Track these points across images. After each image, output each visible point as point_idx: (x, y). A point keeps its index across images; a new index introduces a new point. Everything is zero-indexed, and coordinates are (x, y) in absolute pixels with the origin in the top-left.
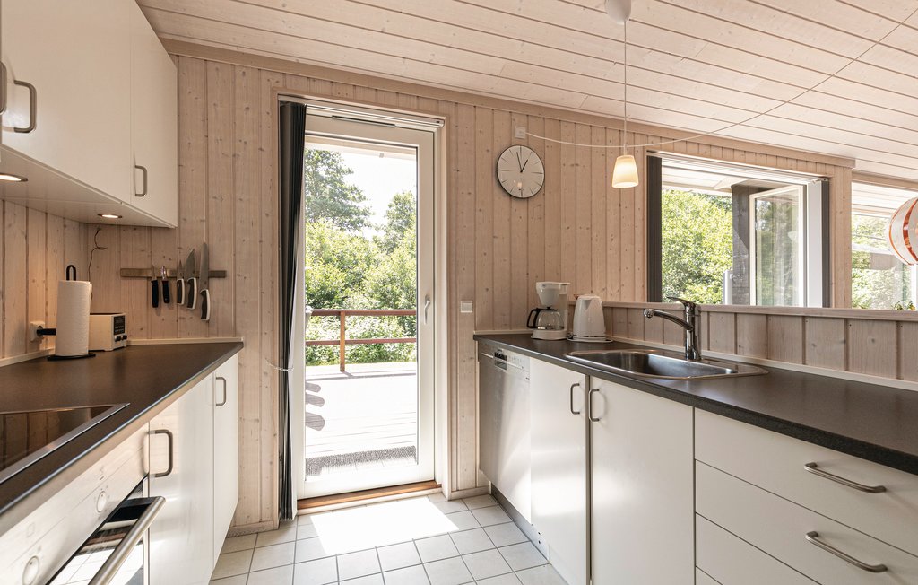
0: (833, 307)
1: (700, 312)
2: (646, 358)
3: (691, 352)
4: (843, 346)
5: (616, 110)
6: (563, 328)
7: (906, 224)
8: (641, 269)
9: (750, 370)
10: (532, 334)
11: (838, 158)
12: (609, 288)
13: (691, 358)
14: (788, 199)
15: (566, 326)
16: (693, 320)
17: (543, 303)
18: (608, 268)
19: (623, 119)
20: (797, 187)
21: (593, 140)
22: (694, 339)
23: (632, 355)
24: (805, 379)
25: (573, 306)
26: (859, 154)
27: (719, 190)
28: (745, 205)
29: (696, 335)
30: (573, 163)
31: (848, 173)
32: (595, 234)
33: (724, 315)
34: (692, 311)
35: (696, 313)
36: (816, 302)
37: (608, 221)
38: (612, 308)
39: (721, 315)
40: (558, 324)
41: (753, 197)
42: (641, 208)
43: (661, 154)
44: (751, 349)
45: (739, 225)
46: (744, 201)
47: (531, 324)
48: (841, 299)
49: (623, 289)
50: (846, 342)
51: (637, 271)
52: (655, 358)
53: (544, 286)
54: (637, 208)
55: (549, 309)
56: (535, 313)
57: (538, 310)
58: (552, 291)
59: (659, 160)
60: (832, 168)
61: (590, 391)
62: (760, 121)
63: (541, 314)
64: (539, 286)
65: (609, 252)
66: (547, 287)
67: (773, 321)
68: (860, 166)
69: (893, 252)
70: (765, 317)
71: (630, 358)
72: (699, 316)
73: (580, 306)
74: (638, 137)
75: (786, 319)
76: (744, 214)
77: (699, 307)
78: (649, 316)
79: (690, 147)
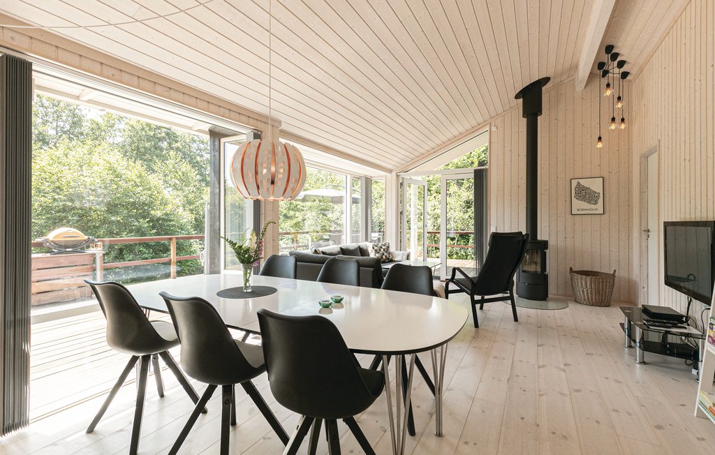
11: (268, 117)
28: (217, 147)
41: (222, 140)
45: (214, 164)
46: (217, 143)
60: (262, 124)
68: (284, 127)
76: (217, 154)
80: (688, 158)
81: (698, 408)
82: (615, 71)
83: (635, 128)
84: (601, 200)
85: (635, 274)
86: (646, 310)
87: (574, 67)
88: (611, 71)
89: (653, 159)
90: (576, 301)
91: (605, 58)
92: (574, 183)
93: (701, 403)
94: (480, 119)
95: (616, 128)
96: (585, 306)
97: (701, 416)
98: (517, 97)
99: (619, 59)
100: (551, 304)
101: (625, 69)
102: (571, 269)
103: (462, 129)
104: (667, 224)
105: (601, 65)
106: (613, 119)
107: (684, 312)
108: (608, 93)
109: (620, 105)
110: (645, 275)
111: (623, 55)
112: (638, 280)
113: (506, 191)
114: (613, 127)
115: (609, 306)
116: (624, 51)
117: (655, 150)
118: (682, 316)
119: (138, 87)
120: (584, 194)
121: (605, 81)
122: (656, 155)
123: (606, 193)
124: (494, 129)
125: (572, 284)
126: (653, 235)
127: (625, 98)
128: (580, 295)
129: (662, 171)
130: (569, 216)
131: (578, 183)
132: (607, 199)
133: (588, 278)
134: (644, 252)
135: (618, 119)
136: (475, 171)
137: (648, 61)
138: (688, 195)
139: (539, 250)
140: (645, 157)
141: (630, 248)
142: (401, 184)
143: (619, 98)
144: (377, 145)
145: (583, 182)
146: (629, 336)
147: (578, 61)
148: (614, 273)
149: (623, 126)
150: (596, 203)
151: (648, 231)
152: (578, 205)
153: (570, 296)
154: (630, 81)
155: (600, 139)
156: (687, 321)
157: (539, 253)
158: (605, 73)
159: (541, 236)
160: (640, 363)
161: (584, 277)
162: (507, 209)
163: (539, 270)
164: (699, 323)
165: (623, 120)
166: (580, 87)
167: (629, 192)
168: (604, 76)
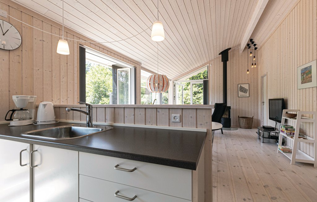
0: (137, 104)
1: (92, 108)
2: (71, 128)
3: (88, 124)
4: (133, 116)
5: (59, 20)
6: (31, 118)
7: (150, 81)
8: (77, 91)
9: (109, 128)
10: (9, 124)
11: (138, 62)
12: (61, 99)
13: (89, 126)
14: (127, 72)
15: (33, 117)
16: (89, 111)
17: (17, 107)
18: (61, 90)
19: (62, 25)
20: (129, 68)
21: (53, 32)
22: (90, 118)
23: (64, 128)
24: (124, 129)
25: (37, 107)
26: (142, 62)
27: (108, 66)
28: (116, 72)
29: (91, 116)
30: (41, 39)
31: (140, 67)
32: (54, 74)
33: (102, 108)
34: (89, 108)
35: (91, 108)
36: (133, 103)
37: (61, 70)
38: (59, 107)
39: (100, 108)
40: (28, 117)
41: (118, 70)
42: (77, 66)
43: (85, 47)
44: (110, 120)
45: (114, 78)
46: (116, 70)
47: (8, 118)
48: (139, 102)
49: (69, 99)
50: (134, 115)
51: (75, 92)
52: (74, 128)
53: (17, 97)
54: (75, 66)
55: (22, 109)
56: (11, 112)
57: (14, 111)
58: (24, 100)
59: (85, 49)
60: (136, 64)
61: (32, 151)
62: (116, 43)
63: (16, 112)
64: (14, 98)
65: (61, 83)
66: (19, 98)
67: (116, 109)
68: (142, 65)
69: (147, 88)
70: (113, 109)
71: (63, 130)
72: (92, 109)
73: (41, 108)
74: (75, 37)
75: (120, 109)
76: (116, 75)
77: (92, 106)
78: (69, 111)
79: (92, 45)
80: (275, 79)
81: (278, 150)
82: (253, 47)
83: (259, 67)
84: (248, 92)
85: (260, 118)
86: (264, 127)
87: (240, 45)
88: (252, 47)
89: (265, 78)
90: (240, 128)
91: (250, 43)
92: (239, 86)
93: (279, 149)
94: (206, 61)
95: (254, 67)
96: (243, 129)
97: (279, 152)
98: (220, 54)
99: (254, 43)
100: (232, 129)
101: (256, 46)
102: (238, 116)
103: (199, 65)
104: (270, 100)
105: (248, 45)
106: (253, 64)
107: (275, 127)
108: (251, 55)
109: (254, 59)
110: (263, 118)
111: (255, 42)
112: (260, 119)
113: (215, 88)
114: (252, 67)
115: (251, 129)
116: (256, 41)
117: (266, 75)
118: (274, 128)
119: (107, 54)
120: (242, 90)
121: (249, 50)
122: (266, 77)
123: (250, 89)
124: (210, 65)
125: (239, 122)
126: (265, 104)
127: (256, 57)
128: (242, 125)
129: (268, 83)
130: (237, 97)
131: (241, 86)
132: (250, 91)
133: (245, 119)
134: (262, 109)
135: (254, 64)
136: (204, 81)
137: (263, 45)
138: (275, 91)
139: (228, 110)
140: (262, 77)
141: (258, 109)
142: (175, 85)
143: (254, 57)
144: (169, 71)
145: (242, 85)
146: (259, 135)
147: (241, 43)
148: (253, 117)
149: (255, 66)
150: (247, 93)
151: (264, 102)
152: (241, 93)
153: (238, 126)
154: (258, 50)
155: (248, 70)
156: (275, 129)
157: (228, 111)
158: (249, 47)
159: (228, 105)
160: (262, 142)
161: (243, 119)
162: (216, 95)
163: (228, 117)
164: (279, 130)
165: (255, 64)
166: (241, 52)
167: (257, 89)
168: (249, 48)
